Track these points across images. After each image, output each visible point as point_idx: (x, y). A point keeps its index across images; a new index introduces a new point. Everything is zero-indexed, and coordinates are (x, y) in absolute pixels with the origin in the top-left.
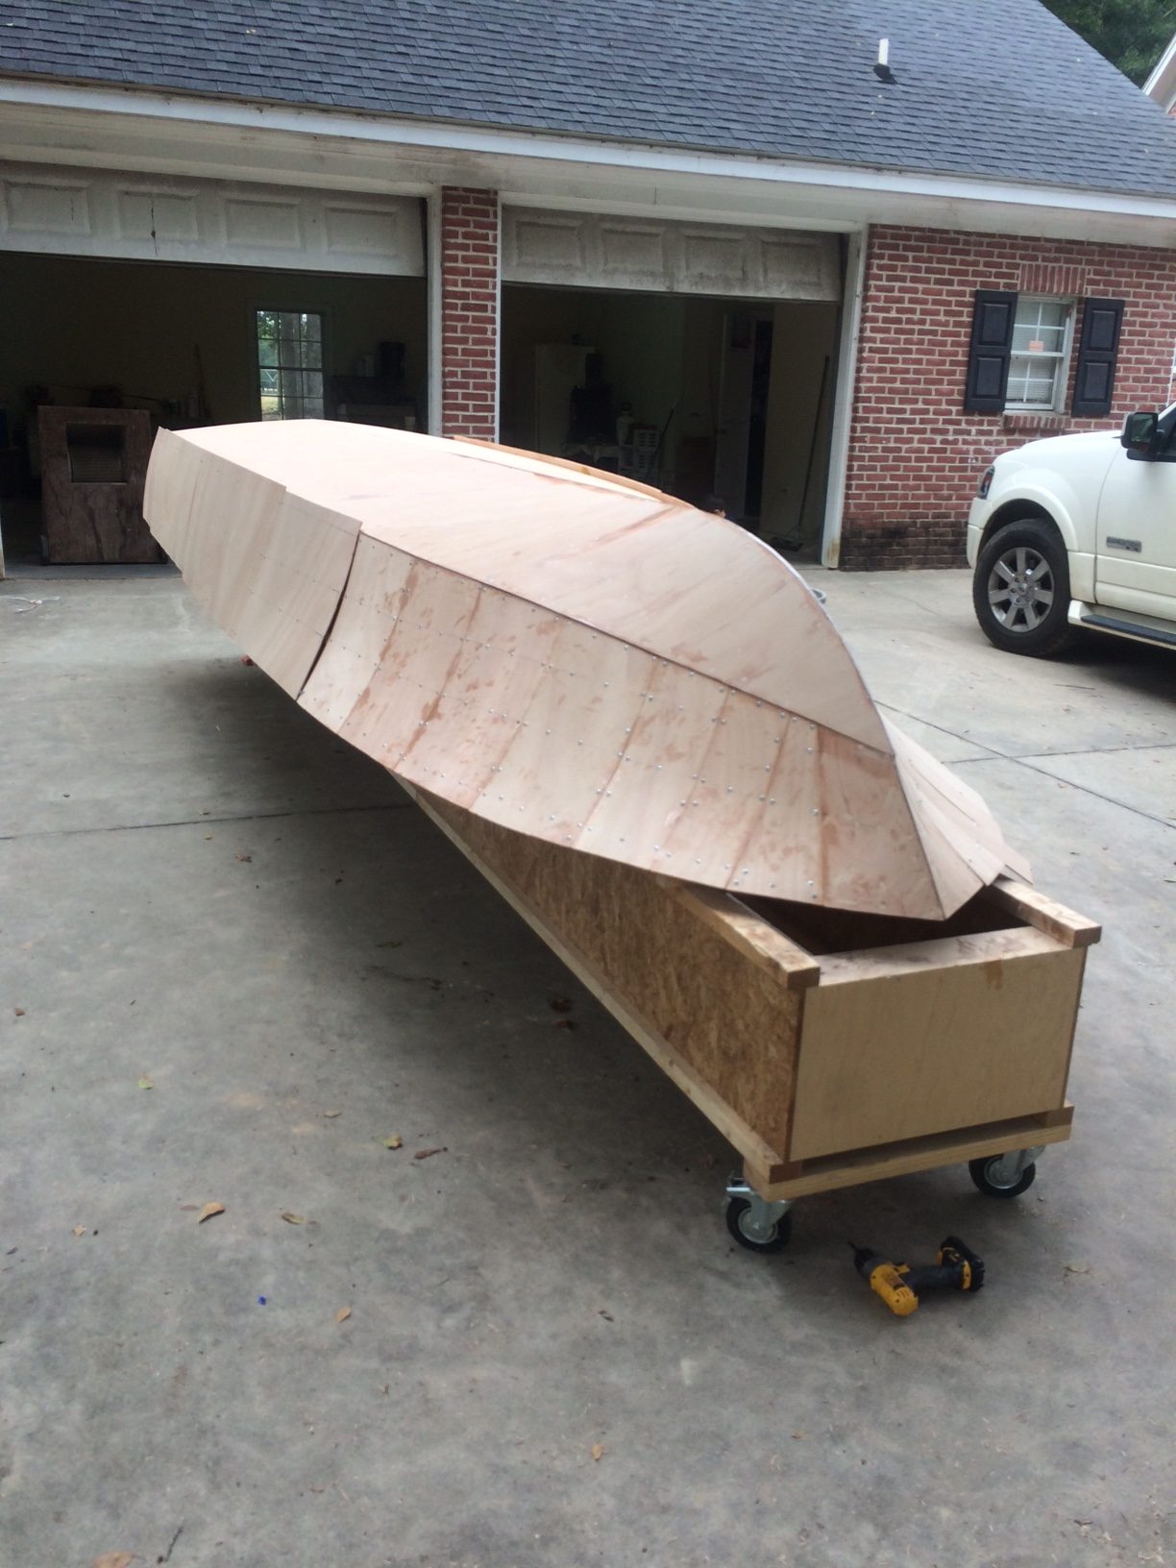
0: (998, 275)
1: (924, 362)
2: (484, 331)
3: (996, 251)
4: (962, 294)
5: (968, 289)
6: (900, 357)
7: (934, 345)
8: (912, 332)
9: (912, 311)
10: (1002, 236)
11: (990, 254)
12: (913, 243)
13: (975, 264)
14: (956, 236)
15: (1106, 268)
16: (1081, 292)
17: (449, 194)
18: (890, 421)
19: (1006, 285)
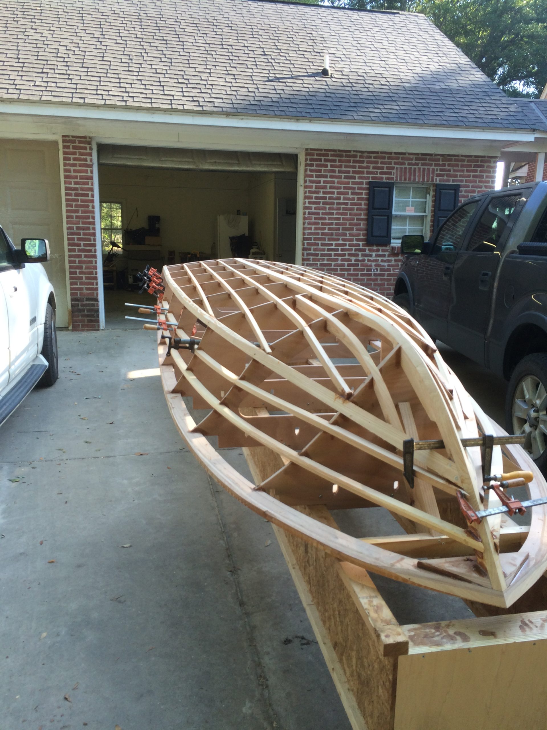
0: (381, 173)
1: (341, 219)
3: (380, 161)
4: (362, 183)
5: (364, 181)
6: (327, 217)
7: (346, 210)
8: (333, 204)
9: (333, 193)
10: (382, 153)
11: (377, 163)
12: (330, 158)
13: (368, 167)
14: (355, 153)
15: (447, 167)
16: (433, 180)
17: (69, 142)
18: (324, 250)
19: (387, 178)
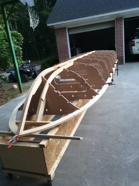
2: (121, 34)
17: (117, 19)
